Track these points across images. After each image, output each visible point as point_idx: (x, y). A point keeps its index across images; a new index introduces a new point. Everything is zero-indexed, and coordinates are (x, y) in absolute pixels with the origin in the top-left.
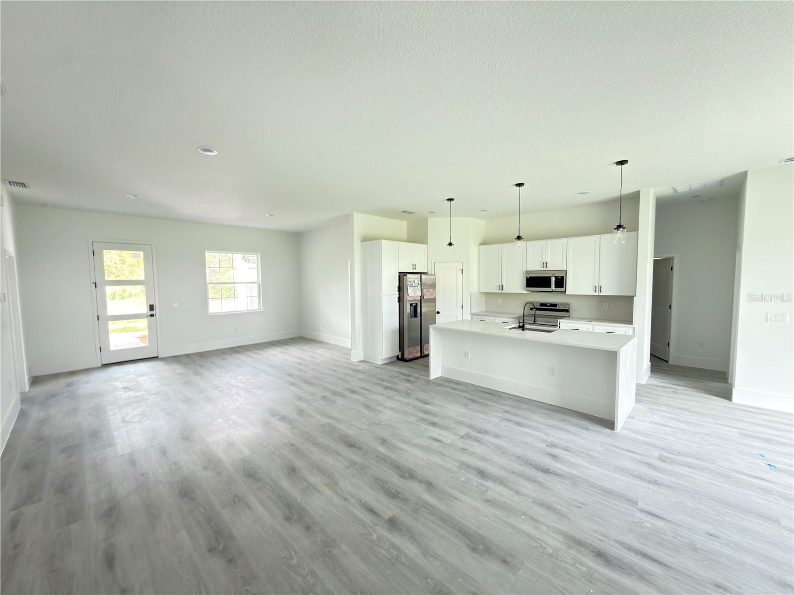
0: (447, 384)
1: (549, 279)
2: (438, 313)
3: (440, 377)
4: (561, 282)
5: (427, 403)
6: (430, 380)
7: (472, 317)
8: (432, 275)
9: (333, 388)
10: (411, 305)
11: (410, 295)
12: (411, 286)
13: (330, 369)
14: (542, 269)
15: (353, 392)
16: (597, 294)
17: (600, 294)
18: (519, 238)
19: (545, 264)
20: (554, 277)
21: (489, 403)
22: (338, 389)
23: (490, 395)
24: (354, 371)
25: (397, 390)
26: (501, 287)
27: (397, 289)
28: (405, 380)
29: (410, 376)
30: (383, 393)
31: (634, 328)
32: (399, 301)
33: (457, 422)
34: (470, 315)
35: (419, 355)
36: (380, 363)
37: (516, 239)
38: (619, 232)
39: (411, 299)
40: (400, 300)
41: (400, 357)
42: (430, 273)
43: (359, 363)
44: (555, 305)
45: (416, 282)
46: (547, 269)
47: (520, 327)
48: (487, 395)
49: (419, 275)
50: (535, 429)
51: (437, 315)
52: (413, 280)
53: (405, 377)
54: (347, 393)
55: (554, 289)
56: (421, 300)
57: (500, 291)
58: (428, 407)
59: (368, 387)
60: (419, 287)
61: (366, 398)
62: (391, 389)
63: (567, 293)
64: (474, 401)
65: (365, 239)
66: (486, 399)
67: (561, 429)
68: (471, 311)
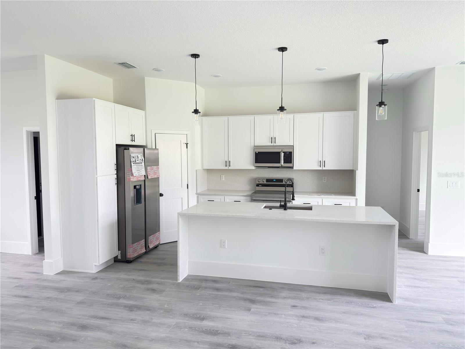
0: (204, 284)
1: (278, 154)
2: (161, 195)
3: (188, 276)
4: (289, 157)
5: (203, 319)
6: (179, 283)
7: (198, 197)
8: (152, 149)
9: (42, 328)
10: (135, 187)
11: (135, 175)
12: (135, 162)
13: (16, 296)
14: (270, 144)
15: (84, 327)
16: (321, 168)
17: (324, 168)
18: (282, 109)
19: (273, 139)
20: (283, 152)
21: (269, 299)
22: (54, 328)
23: (261, 289)
24: (61, 290)
25: (148, 309)
26: (228, 163)
27: (114, 167)
28: (148, 289)
29: (149, 282)
30: (132, 317)
31: (357, 199)
32: (118, 184)
33: (259, 336)
34: (196, 196)
35: (144, 250)
36: (94, 271)
37: (278, 110)
38: (381, 108)
39: (135, 179)
40: (120, 181)
41: (119, 257)
42: (149, 146)
43: (61, 277)
44: (281, 180)
45: (140, 158)
46: (275, 145)
47: (281, 207)
48: (258, 289)
49: (142, 149)
50: (337, 321)
51: (161, 197)
52: (136, 155)
53: (145, 286)
54: (74, 332)
55: (283, 164)
56: (145, 180)
57: (227, 168)
58: (207, 324)
59: (102, 314)
60: (143, 164)
61: (110, 332)
62: (139, 308)
63: (294, 168)
64: (253, 302)
65: (61, 97)
66: (261, 295)
67: (357, 314)
68: (197, 192)
